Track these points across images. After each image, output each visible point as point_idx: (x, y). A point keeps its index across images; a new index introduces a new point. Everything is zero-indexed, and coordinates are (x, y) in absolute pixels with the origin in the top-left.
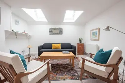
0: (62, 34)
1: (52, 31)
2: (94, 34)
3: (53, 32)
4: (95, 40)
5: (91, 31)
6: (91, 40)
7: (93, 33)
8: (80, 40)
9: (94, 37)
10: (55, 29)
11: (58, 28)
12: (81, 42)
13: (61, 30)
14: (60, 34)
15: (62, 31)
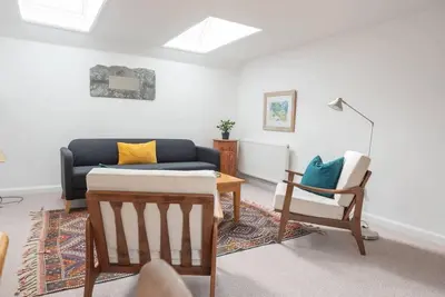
0: (152, 98)
1: (103, 81)
2: (275, 107)
3: (111, 86)
4: (281, 129)
5: (266, 95)
6: (265, 128)
7: (273, 104)
8: (226, 128)
9: (277, 117)
10: (120, 71)
11: (135, 71)
12: (226, 135)
13: (150, 80)
14: (146, 96)
15: (153, 86)
